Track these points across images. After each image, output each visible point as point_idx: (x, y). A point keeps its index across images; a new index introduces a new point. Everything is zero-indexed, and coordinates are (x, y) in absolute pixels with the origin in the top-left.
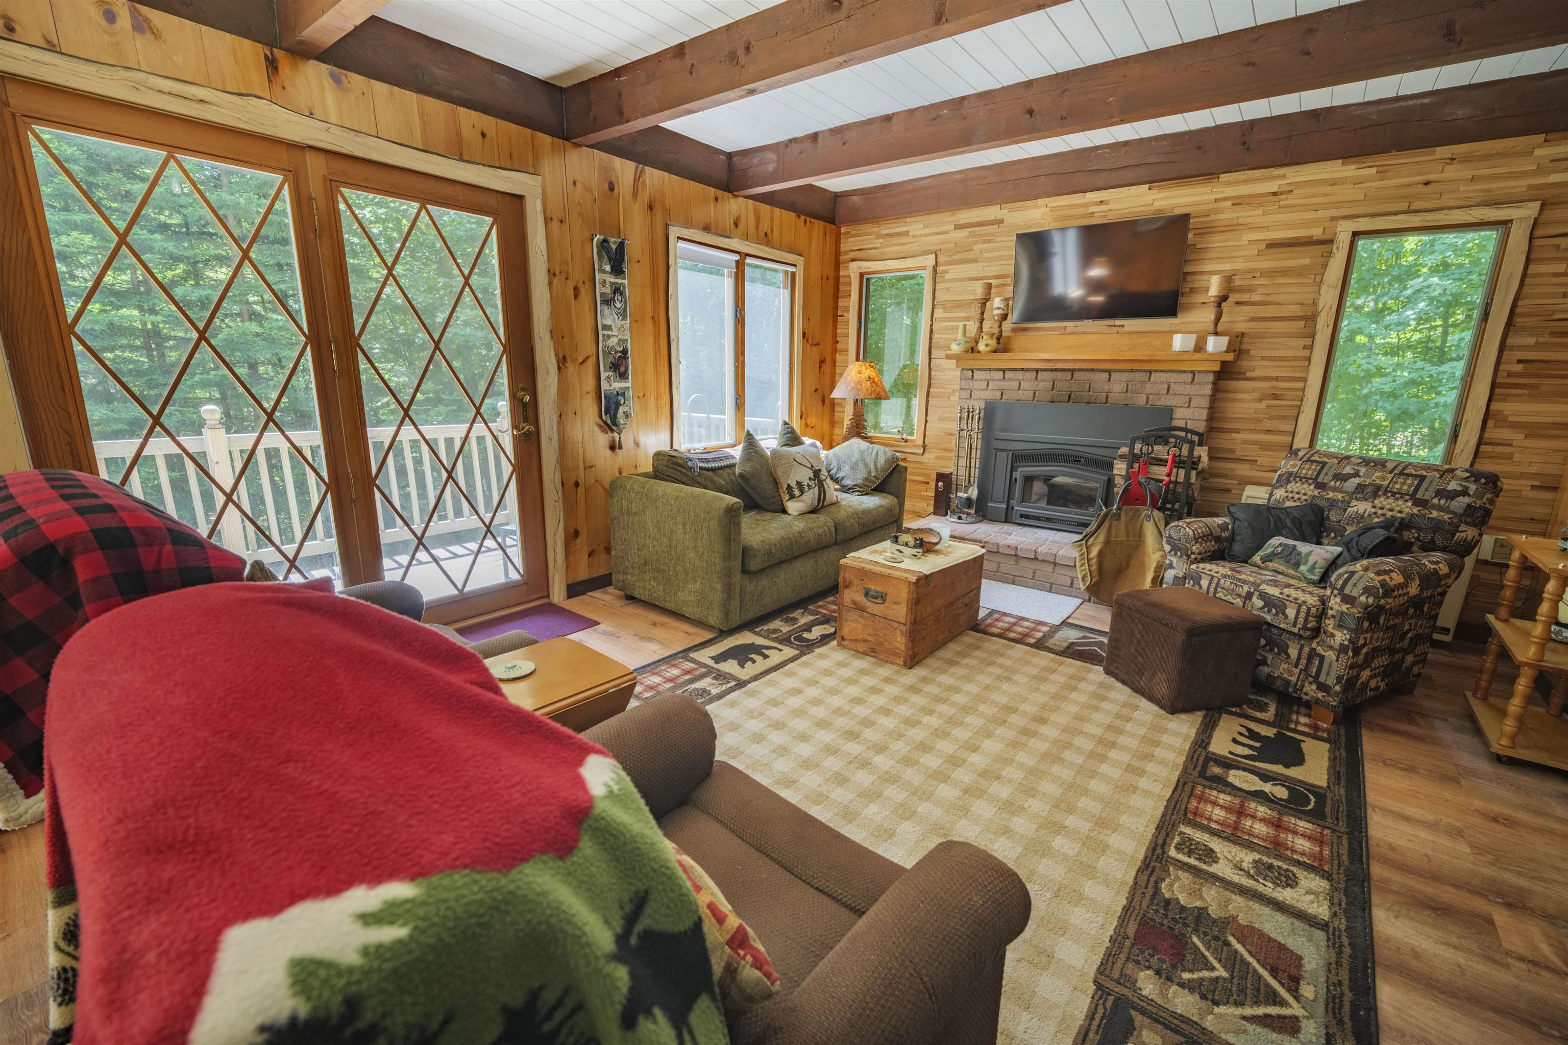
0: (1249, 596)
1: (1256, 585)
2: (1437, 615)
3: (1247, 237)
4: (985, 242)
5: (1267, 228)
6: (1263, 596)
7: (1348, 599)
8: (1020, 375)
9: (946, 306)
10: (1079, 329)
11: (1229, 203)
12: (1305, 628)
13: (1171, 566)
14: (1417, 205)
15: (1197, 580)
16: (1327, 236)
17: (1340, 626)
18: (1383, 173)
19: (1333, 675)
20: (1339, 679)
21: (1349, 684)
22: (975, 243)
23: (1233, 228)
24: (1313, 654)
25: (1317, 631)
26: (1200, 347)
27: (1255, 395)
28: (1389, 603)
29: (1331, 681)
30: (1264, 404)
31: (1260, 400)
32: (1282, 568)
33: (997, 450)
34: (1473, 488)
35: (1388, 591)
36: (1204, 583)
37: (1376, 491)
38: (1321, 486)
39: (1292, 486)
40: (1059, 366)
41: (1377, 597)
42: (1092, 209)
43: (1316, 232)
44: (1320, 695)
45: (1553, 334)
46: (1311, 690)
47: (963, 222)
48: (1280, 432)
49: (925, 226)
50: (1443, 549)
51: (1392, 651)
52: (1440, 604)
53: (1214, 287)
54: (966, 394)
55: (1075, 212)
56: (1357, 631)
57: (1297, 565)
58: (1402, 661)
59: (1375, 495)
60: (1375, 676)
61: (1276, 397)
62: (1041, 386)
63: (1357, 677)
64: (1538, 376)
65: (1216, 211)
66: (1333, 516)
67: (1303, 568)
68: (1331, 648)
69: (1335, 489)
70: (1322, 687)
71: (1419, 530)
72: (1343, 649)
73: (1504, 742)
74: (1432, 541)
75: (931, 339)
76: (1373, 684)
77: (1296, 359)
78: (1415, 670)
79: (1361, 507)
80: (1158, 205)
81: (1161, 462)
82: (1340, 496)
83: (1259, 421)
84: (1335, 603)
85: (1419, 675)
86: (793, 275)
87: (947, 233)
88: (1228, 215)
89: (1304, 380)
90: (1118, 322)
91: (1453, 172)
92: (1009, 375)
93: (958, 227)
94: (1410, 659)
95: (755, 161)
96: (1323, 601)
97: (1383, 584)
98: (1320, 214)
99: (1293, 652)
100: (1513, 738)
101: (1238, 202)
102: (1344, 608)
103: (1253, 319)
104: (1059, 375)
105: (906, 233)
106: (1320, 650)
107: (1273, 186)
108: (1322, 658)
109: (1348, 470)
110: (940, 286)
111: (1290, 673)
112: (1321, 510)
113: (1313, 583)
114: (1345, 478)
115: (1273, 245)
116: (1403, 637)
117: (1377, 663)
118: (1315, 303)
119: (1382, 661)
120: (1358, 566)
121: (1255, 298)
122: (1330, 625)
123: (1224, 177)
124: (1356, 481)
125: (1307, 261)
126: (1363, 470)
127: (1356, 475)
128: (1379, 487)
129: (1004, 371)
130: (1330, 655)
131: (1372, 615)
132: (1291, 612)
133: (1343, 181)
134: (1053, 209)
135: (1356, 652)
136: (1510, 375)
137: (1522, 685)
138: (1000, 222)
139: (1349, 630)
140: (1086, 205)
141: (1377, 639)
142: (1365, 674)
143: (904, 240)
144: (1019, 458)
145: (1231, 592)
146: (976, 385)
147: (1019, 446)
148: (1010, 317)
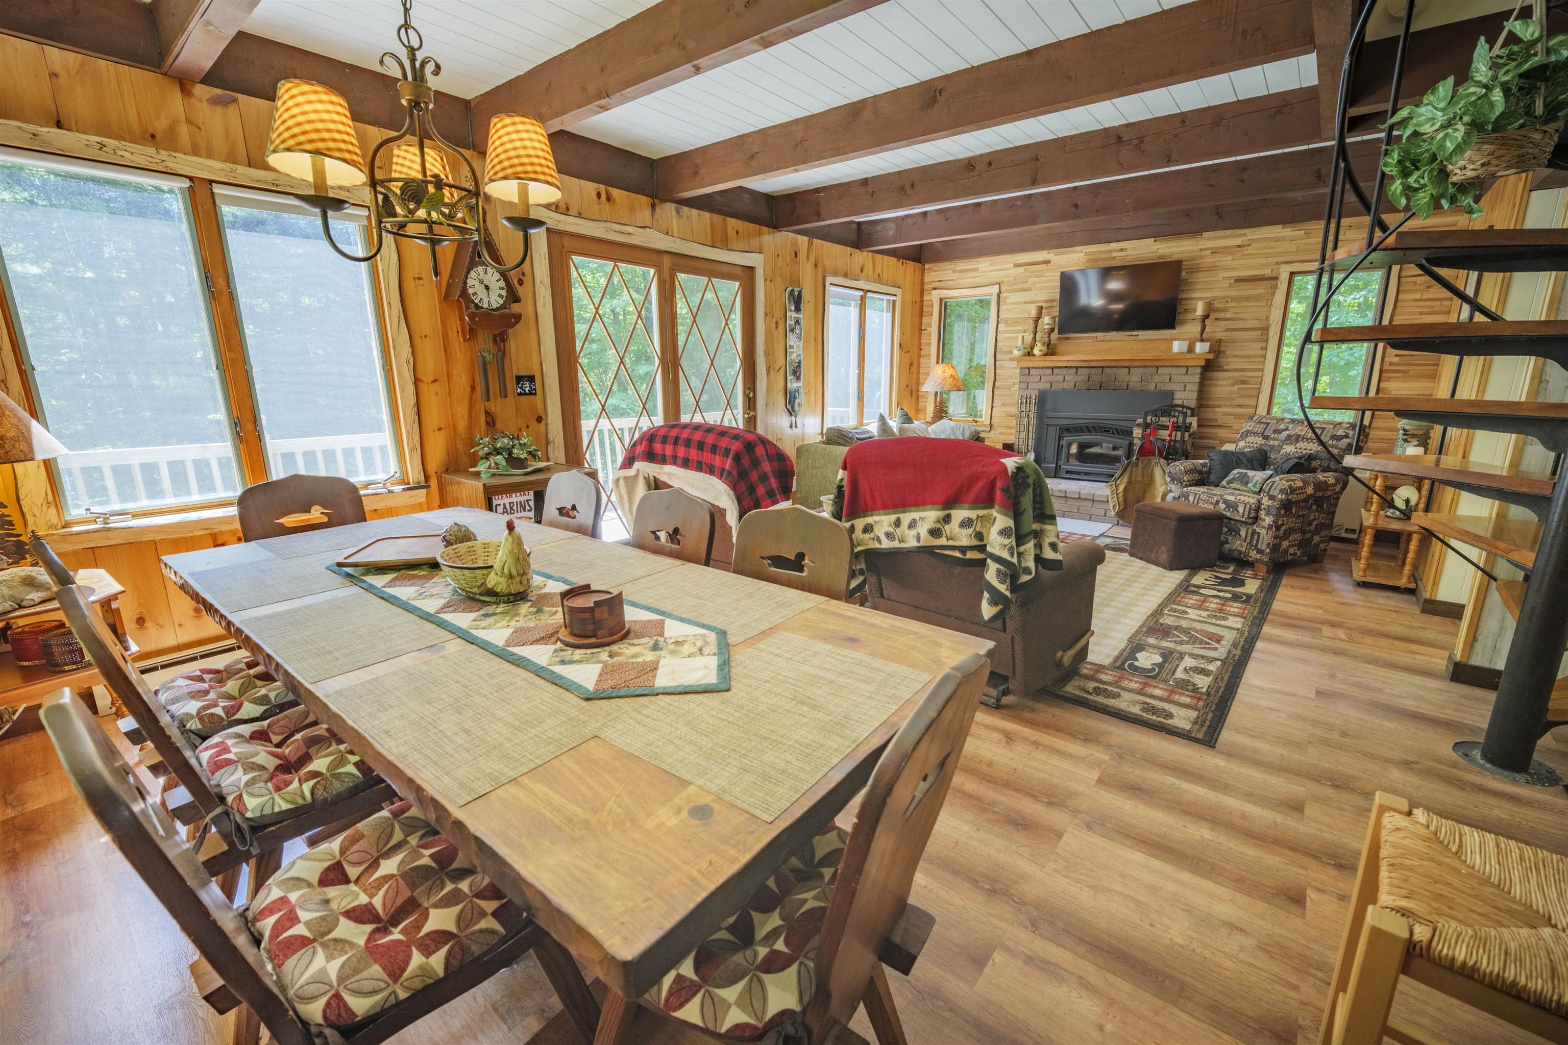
0: (1217, 502)
1: (1221, 496)
2: (1334, 513)
3: (1222, 275)
4: (1037, 276)
5: (1234, 269)
6: (1225, 501)
7: (1272, 498)
8: (1064, 371)
9: (1006, 322)
10: (1107, 338)
11: (1209, 252)
12: (1249, 518)
13: (1171, 491)
15: (1186, 496)
16: (1274, 275)
17: (1268, 514)
18: (1308, 234)
19: (1265, 543)
20: (1268, 545)
21: (1275, 548)
22: (1030, 277)
23: (1212, 268)
24: (1254, 532)
25: (1256, 519)
26: (1191, 350)
27: (1230, 381)
28: (1293, 497)
29: (1264, 547)
30: (1235, 388)
31: (1233, 385)
32: (1238, 486)
33: (1048, 425)
34: (1351, 433)
35: (1293, 490)
36: (1191, 498)
37: (1298, 438)
38: (1266, 438)
39: (1249, 439)
40: (1092, 364)
41: (1287, 494)
42: (1114, 254)
43: (1267, 272)
44: (1258, 556)
46: (1253, 554)
47: (1020, 262)
48: (1247, 406)
49: (991, 265)
50: (1335, 471)
51: (1303, 532)
52: (1336, 505)
53: (1200, 309)
54: (1025, 386)
55: (1102, 256)
56: (1278, 516)
57: (1246, 484)
58: (1311, 539)
59: (1297, 441)
60: (1293, 546)
61: (1244, 382)
62: (1080, 378)
63: (1280, 544)
64: (1409, 365)
65: (1201, 257)
66: (1273, 456)
67: (1250, 485)
68: (1264, 528)
69: (1274, 439)
70: (1260, 551)
71: (1321, 460)
72: (1270, 527)
73: (1361, 573)
74: (1329, 466)
75: (996, 346)
76: (1292, 550)
77: (1256, 356)
78: (1322, 546)
79: (1289, 449)
80: (1161, 252)
81: (1165, 427)
82: (1276, 443)
83: (1234, 399)
84: (1266, 501)
85: (1325, 550)
86: (894, 302)
87: (1008, 269)
88: (1209, 260)
89: (1262, 370)
90: (1134, 333)
91: (1351, 235)
92: (1056, 371)
93: (1016, 266)
94: (1317, 538)
95: (878, 228)
96: (1259, 501)
97: (1290, 487)
98: (1269, 260)
99: (1243, 533)
100: (1365, 571)
101: (1215, 251)
102: (1270, 503)
103: (1227, 330)
104: (1093, 371)
105: (977, 269)
106: (1258, 530)
107: (1238, 242)
108: (1259, 534)
109: (1282, 427)
110: (1002, 308)
111: (1242, 546)
112: (1265, 452)
113: (1256, 493)
115: (1239, 280)
116: (1310, 523)
117: (1292, 538)
118: (1267, 318)
119: (1297, 536)
120: (1277, 478)
121: (1228, 315)
122: (1262, 514)
123: (1206, 234)
124: (1287, 433)
125: (1262, 291)
126: (1291, 426)
127: (1287, 429)
128: (1299, 436)
129: (1052, 368)
130: (1263, 532)
131: (1287, 506)
132: (1241, 509)
133: (1283, 239)
134: (1086, 254)
135: (1278, 528)
136: (1391, 364)
137: (1368, 539)
138: (1047, 262)
139: (1274, 516)
140: (1111, 251)
141: (1291, 522)
142: (1285, 544)
144: (1065, 430)
145: (1207, 502)
146: (1032, 379)
147: (1064, 422)
148: (1056, 330)
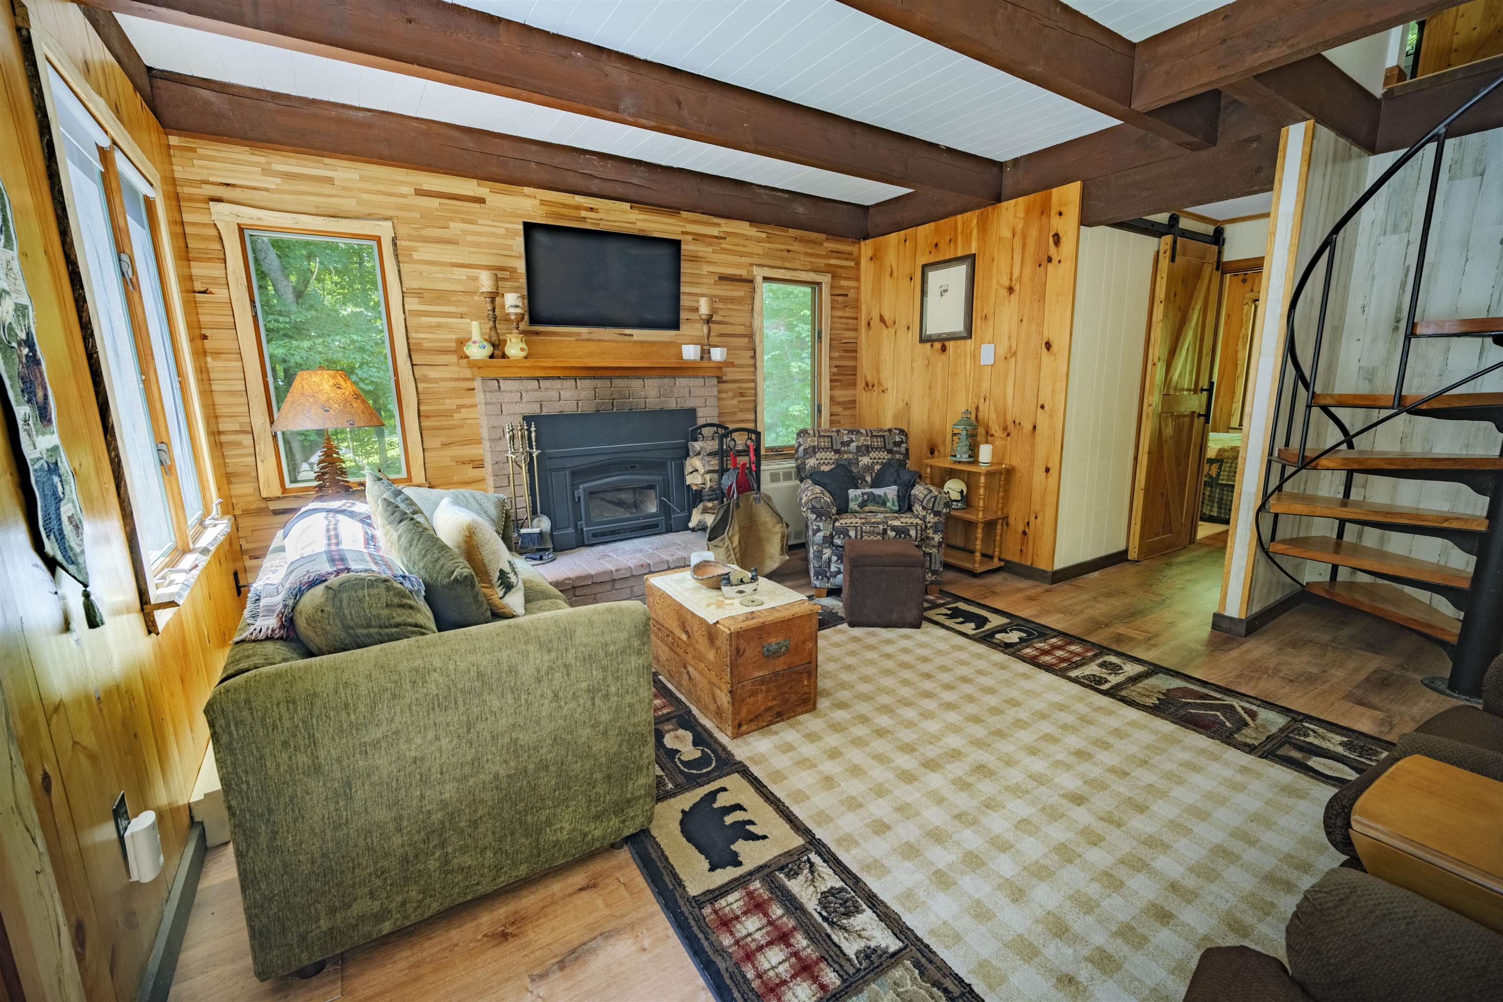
0: (885, 531)
3: (706, 269)
4: (464, 221)
5: (716, 264)
6: (893, 528)
8: (558, 384)
9: (420, 295)
10: (592, 336)
11: (690, 238)
12: (921, 540)
14: (787, 265)
15: (847, 533)
16: (750, 278)
17: (936, 532)
18: (769, 239)
19: (938, 562)
22: (451, 219)
23: (695, 259)
24: (924, 553)
25: (924, 540)
26: (705, 354)
27: (730, 394)
29: (938, 567)
30: (735, 402)
31: (733, 398)
32: (875, 508)
33: (551, 470)
36: (852, 534)
37: (867, 449)
38: (837, 452)
39: (819, 455)
42: (584, 214)
43: (743, 273)
44: (934, 578)
45: (846, 351)
46: (928, 577)
47: (425, 187)
49: (362, 178)
53: (704, 306)
55: (566, 212)
57: (884, 504)
59: (868, 452)
61: (742, 395)
62: (583, 394)
66: (855, 470)
67: (889, 504)
68: (934, 546)
69: (846, 452)
70: (934, 573)
72: (939, 546)
75: (408, 339)
77: (747, 366)
79: (865, 460)
82: (851, 456)
84: (931, 518)
86: (151, 204)
87: (404, 196)
88: (691, 247)
89: (755, 381)
90: (627, 331)
91: (797, 247)
92: (541, 384)
93: (420, 193)
96: (922, 520)
98: (743, 260)
101: (698, 238)
102: (936, 519)
104: (599, 383)
105: (330, 180)
106: (928, 550)
107: (715, 231)
110: (405, 267)
112: (846, 467)
113: (907, 512)
114: (848, 444)
115: (723, 278)
118: (751, 326)
121: (718, 318)
122: (930, 533)
125: (742, 294)
126: (853, 437)
127: (852, 441)
128: (866, 446)
129: (537, 379)
130: (934, 551)
132: (913, 533)
133: (747, 238)
134: (543, 202)
138: (482, 201)
139: (942, 532)
140: (578, 208)
143: (327, 189)
144: (578, 474)
145: (870, 533)
146: (507, 397)
147: (575, 462)
148: (527, 317)
